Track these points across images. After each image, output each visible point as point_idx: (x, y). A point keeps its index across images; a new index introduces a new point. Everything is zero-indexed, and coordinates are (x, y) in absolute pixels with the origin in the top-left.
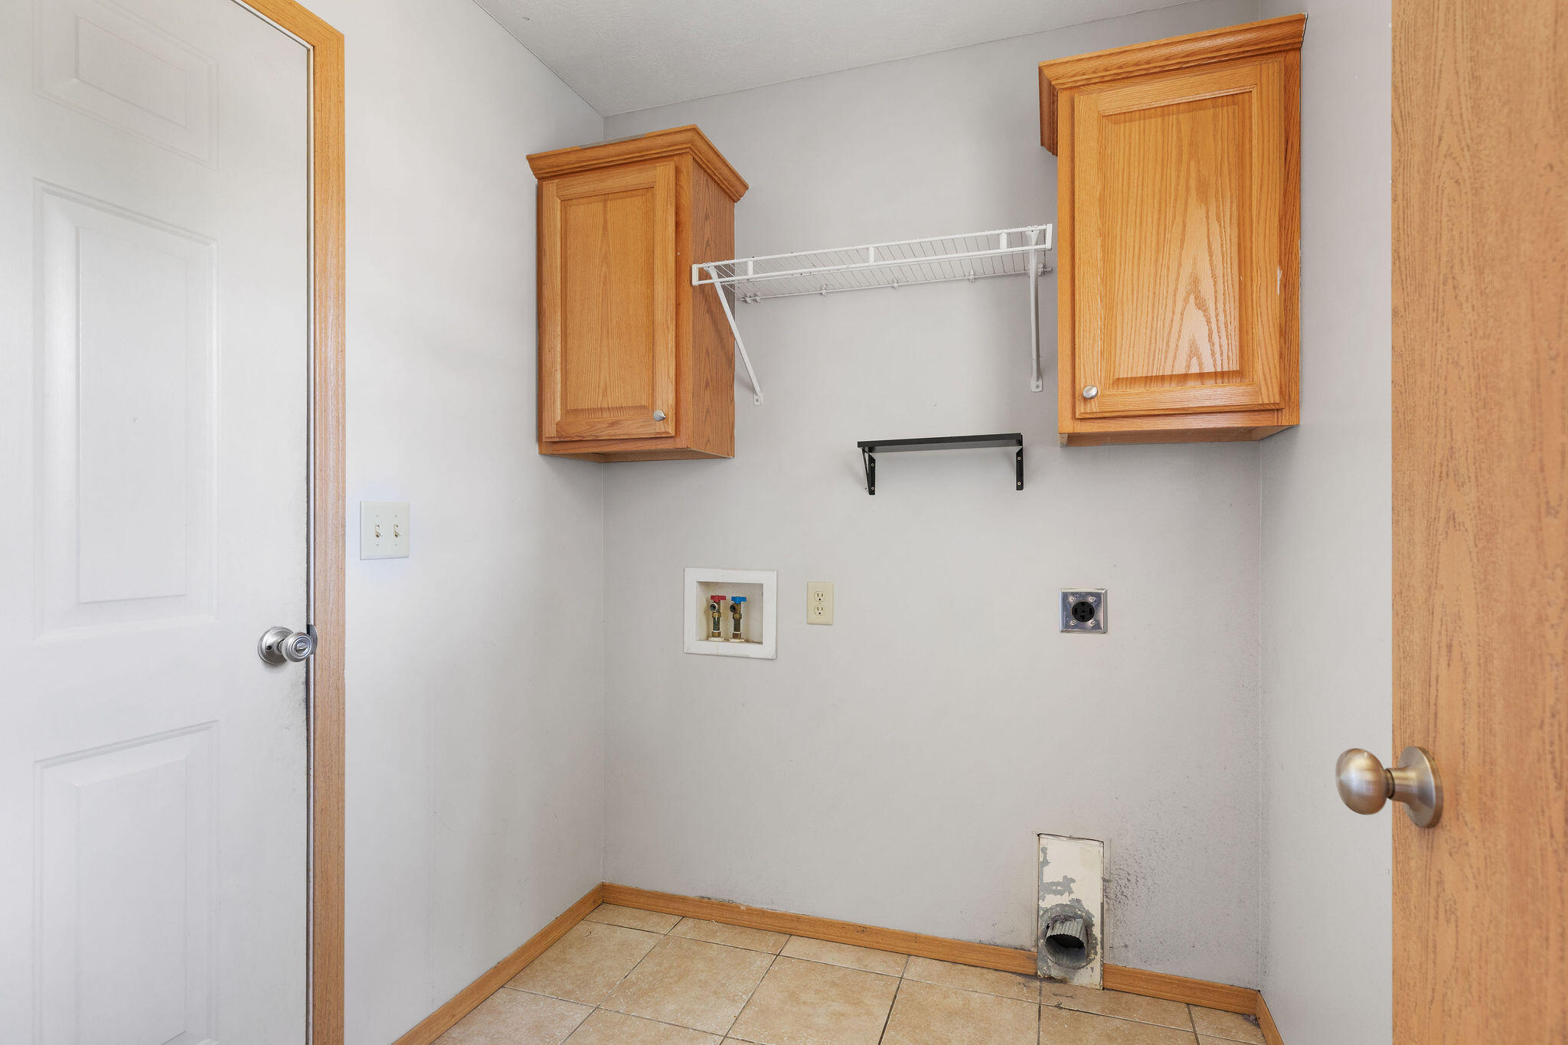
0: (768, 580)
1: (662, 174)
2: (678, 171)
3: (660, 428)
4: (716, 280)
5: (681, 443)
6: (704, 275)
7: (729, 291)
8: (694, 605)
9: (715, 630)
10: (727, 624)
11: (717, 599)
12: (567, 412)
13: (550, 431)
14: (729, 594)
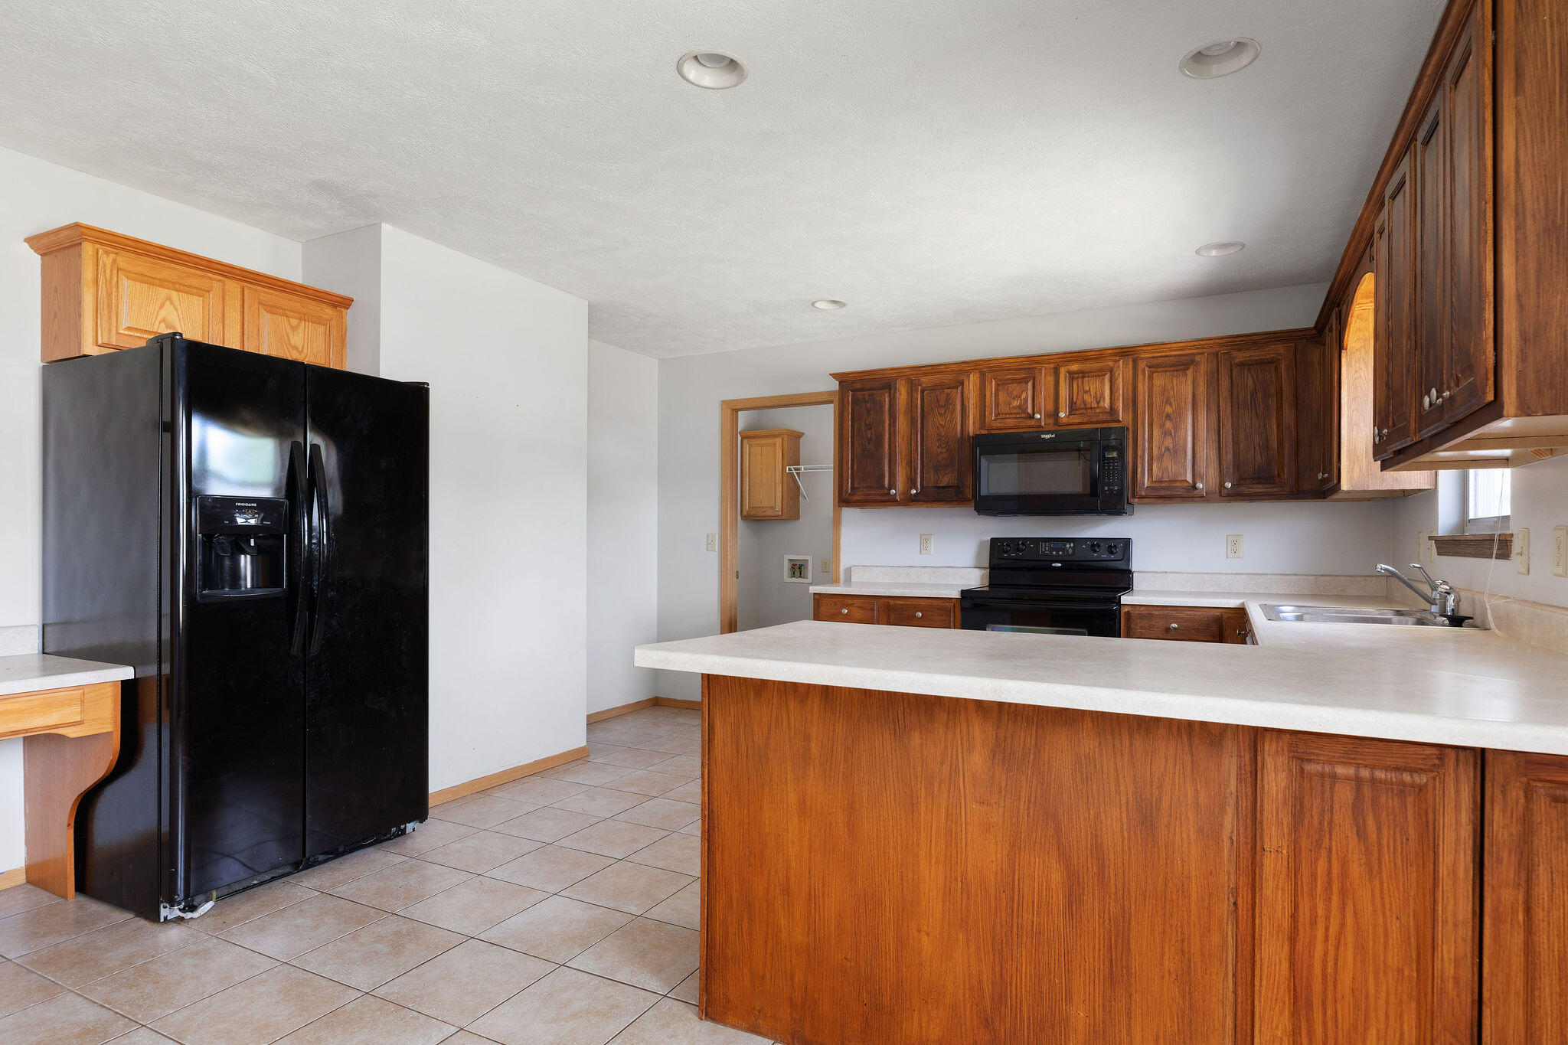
0: (810, 558)
1: (778, 441)
2: (783, 439)
3: (777, 513)
4: (794, 471)
5: (783, 517)
6: (790, 469)
7: (798, 474)
8: (786, 566)
9: (793, 575)
10: (797, 573)
11: (794, 565)
12: (750, 508)
13: (745, 513)
14: (798, 563)
